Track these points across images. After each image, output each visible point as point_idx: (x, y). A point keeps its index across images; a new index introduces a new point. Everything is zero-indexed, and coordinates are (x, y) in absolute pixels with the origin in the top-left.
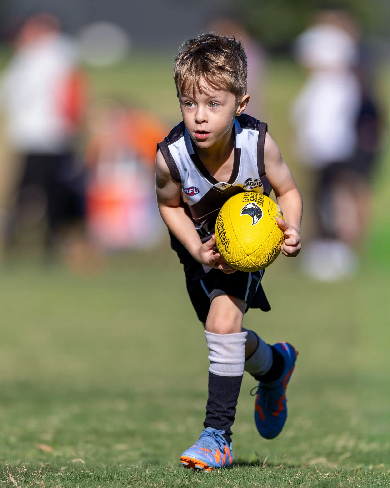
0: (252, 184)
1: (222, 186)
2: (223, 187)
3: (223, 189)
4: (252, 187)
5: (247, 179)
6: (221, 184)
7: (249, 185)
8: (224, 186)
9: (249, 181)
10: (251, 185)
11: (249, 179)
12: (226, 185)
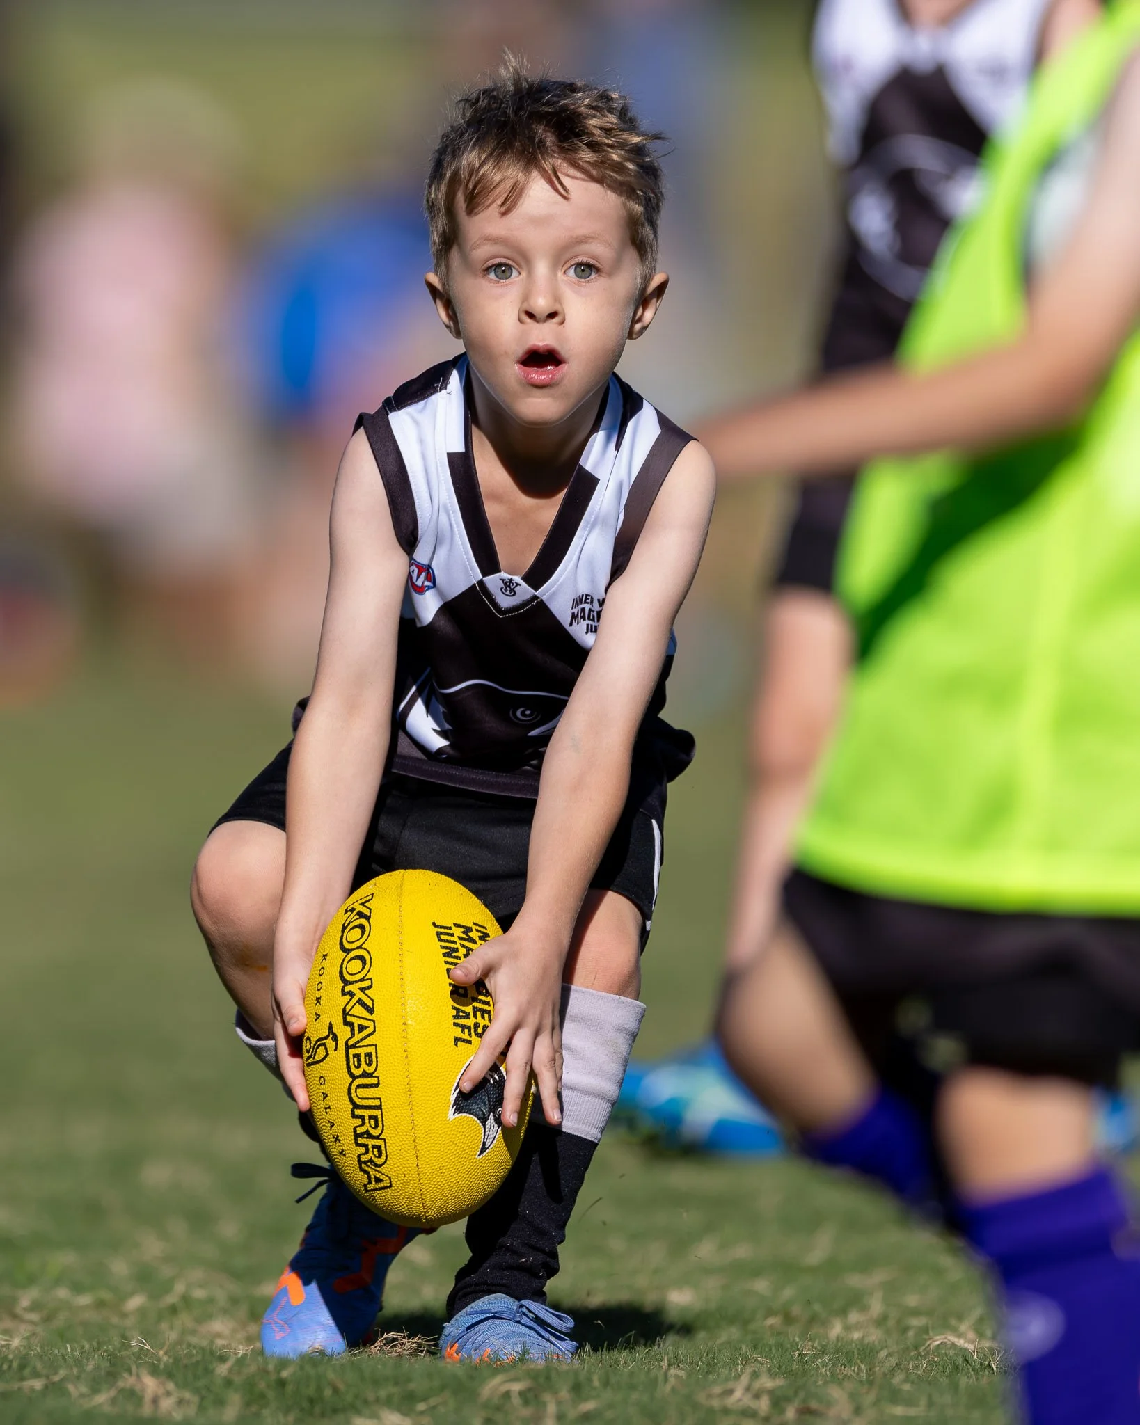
0: (593, 616)
1: (506, 590)
2: (508, 593)
3: (505, 601)
4: (592, 626)
5: (583, 595)
6: (503, 580)
7: (583, 618)
8: (511, 591)
9: (585, 602)
10: (589, 619)
11: (587, 595)
12: (518, 584)
